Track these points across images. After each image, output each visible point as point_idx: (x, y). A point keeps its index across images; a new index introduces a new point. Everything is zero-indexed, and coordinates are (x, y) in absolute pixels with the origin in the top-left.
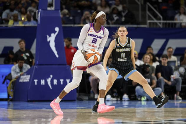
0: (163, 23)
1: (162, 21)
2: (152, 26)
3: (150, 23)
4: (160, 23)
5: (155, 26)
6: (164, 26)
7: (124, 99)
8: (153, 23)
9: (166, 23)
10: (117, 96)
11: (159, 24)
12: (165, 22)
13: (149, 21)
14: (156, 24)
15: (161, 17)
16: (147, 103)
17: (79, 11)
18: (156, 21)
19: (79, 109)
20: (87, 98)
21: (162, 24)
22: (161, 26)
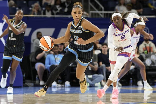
0: (105, 14)
1: (103, 12)
2: (94, 16)
5: (97, 16)
6: (106, 16)
7: (66, 85)
8: (95, 14)
9: (107, 14)
10: (61, 82)
11: (100, 15)
12: (106, 12)
13: (91, 12)
14: (98, 14)
15: (103, 8)
16: (90, 89)
17: (25, 2)
18: (97, 12)
19: (27, 94)
20: (32, 84)
21: (103, 14)
22: (102, 16)
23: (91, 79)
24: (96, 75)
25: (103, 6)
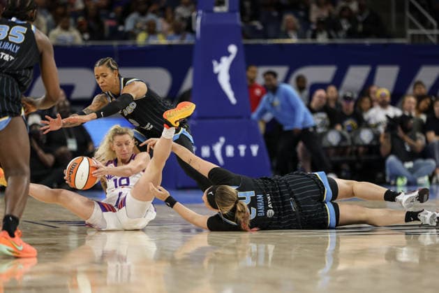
1: (436, 32)
2: (417, 41)
3: (413, 36)
4: (432, 35)
5: (422, 41)
8: (419, 36)
11: (430, 38)
13: (410, 32)
15: (435, 23)
17: (275, 14)
18: (423, 31)
21: (436, 37)
22: (434, 40)
23: (411, 171)
24: (420, 161)
25: (436, 19)
